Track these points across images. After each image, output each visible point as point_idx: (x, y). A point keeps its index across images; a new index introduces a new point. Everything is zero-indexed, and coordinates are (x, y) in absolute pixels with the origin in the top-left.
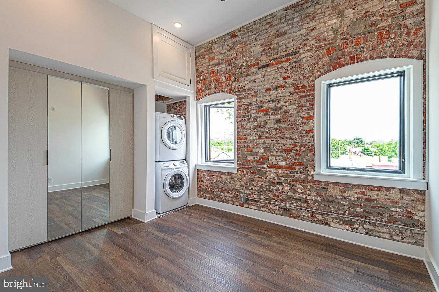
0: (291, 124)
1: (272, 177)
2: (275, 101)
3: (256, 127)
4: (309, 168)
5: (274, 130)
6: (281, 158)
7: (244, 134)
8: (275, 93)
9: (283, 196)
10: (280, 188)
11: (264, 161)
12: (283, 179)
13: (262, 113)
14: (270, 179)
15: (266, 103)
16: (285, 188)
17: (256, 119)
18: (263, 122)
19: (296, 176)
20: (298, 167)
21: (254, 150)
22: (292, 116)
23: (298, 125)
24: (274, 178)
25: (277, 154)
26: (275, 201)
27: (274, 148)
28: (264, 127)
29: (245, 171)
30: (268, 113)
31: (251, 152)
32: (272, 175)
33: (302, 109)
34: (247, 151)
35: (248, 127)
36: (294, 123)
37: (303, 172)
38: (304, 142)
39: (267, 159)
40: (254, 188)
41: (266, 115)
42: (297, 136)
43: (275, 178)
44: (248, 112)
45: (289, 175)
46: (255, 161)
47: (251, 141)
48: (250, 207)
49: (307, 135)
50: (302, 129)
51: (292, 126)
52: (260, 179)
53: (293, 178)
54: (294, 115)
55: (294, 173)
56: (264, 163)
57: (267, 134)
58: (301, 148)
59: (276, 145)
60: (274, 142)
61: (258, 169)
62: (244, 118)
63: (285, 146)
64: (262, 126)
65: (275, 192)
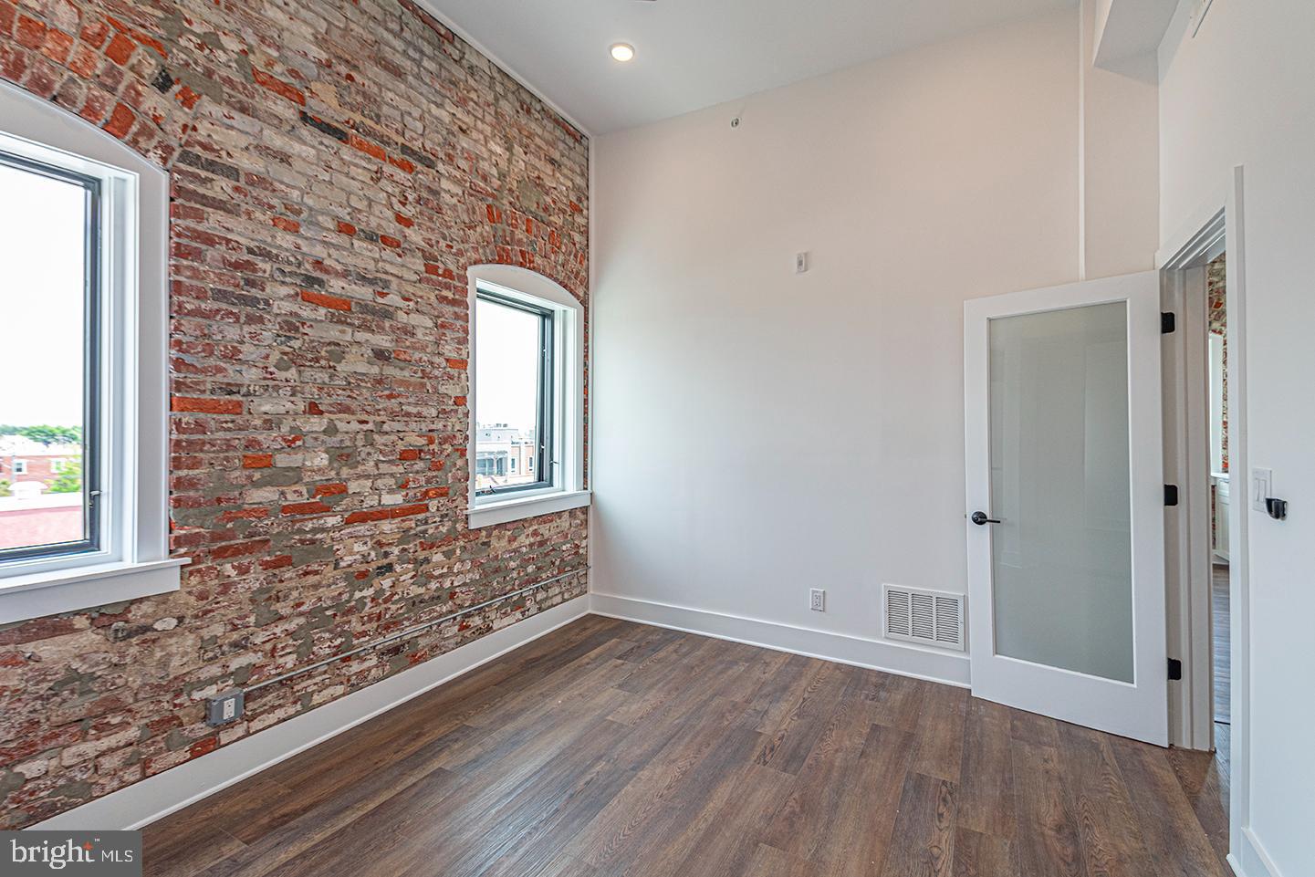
0: (420, 374)
1: (358, 557)
2: (372, 282)
3: (294, 360)
4: (460, 500)
5: (369, 385)
6: (392, 482)
7: (229, 384)
8: (369, 254)
9: (394, 607)
10: (387, 583)
11: (328, 501)
12: (396, 551)
13: (322, 311)
14: (350, 566)
15: (337, 274)
16: (402, 579)
17: (297, 329)
18: (329, 348)
19: (430, 531)
20: (435, 502)
21: (282, 460)
22: (423, 349)
23: (436, 377)
24: (365, 559)
25: (378, 469)
26: (367, 638)
27: (368, 449)
28: (330, 367)
29: (228, 566)
30: (346, 317)
31: (267, 471)
32: (358, 547)
33: (444, 334)
34: (245, 467)
35: (248, 351)
36: (428, 370)
37: (447, 515)
38: (449, 428)
39: (343, 491)
40: (278, 631)
41: (340, 322)
42: (434, 412)
43: (369, 554)
44: (250, 283)
45: (413, 532)
46: (284, 509)
47: (266, 421)
48: (255, 725)
49: (457, 410)
50: (445, 392)
51: (423, 380)
52: (312, 579)
53: (422, 540)
54: (427, 347)
55: (426, 523)
56: (327, 509)
57: (341, 397)
58: (444, 447)
59: (376, 436)
60: (370, 426)
61: (300, 541)
62: (224, 306)
63: (402, 440)
64: (323, 362)
65: (369, 605)
